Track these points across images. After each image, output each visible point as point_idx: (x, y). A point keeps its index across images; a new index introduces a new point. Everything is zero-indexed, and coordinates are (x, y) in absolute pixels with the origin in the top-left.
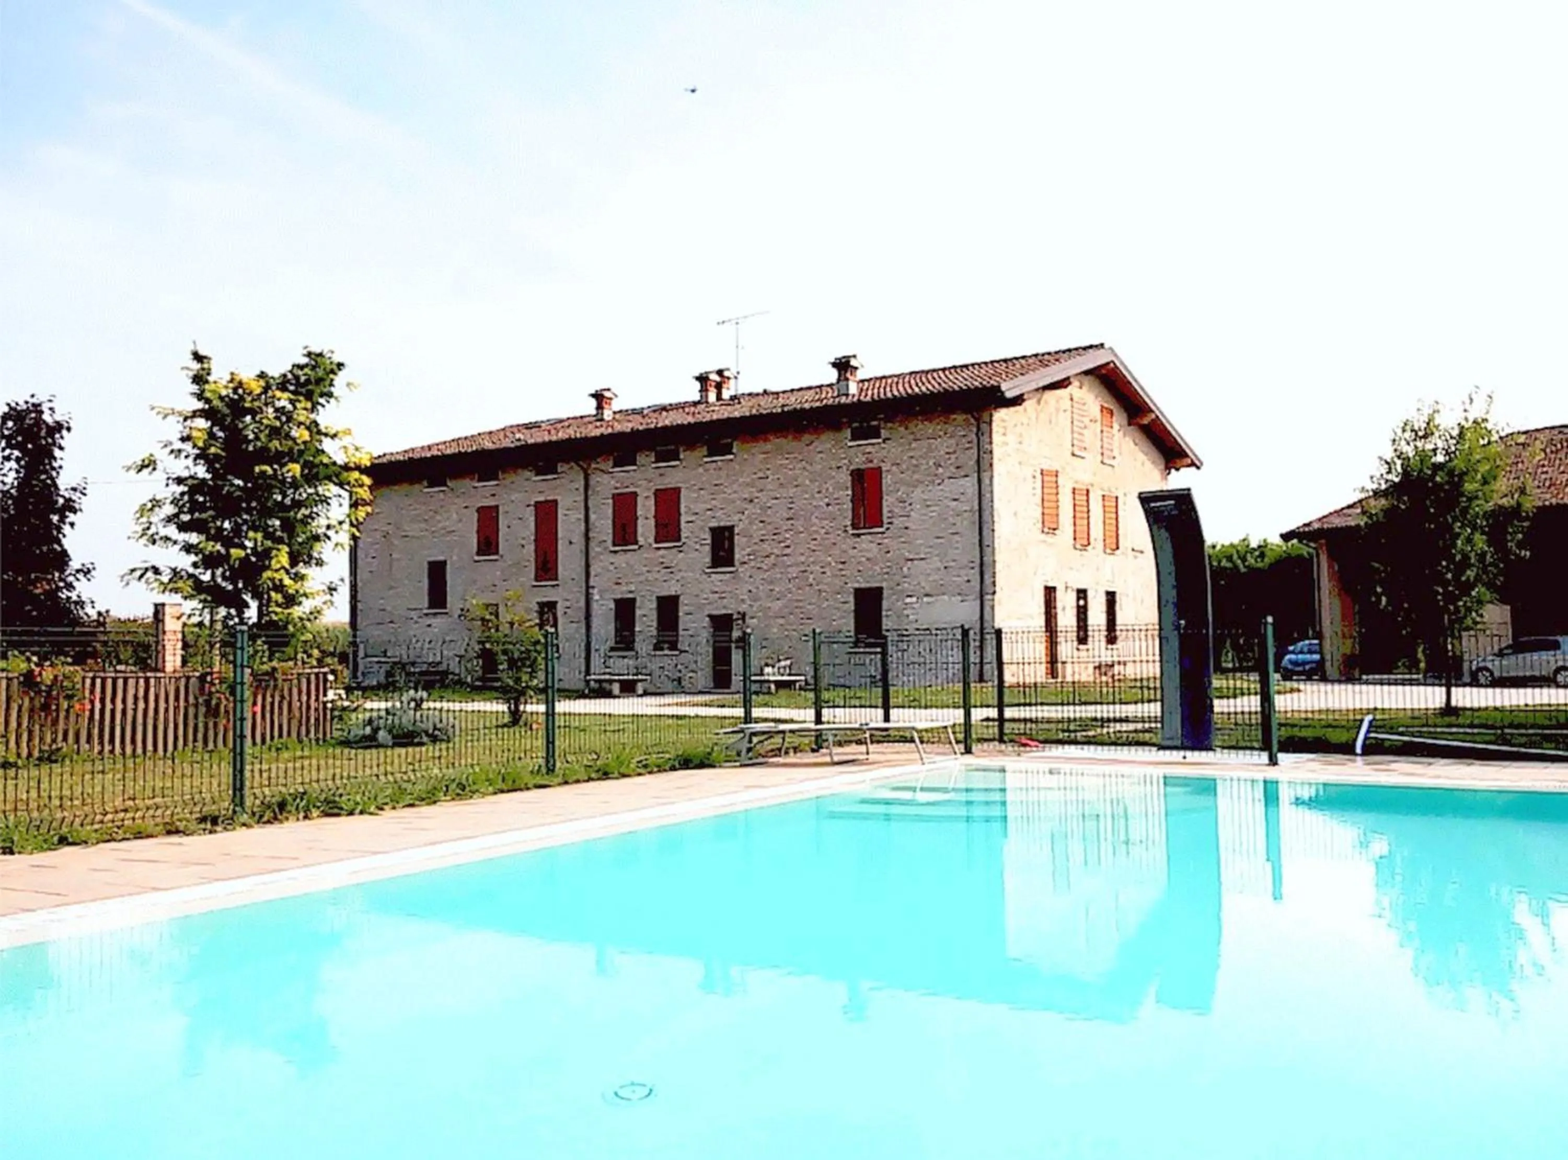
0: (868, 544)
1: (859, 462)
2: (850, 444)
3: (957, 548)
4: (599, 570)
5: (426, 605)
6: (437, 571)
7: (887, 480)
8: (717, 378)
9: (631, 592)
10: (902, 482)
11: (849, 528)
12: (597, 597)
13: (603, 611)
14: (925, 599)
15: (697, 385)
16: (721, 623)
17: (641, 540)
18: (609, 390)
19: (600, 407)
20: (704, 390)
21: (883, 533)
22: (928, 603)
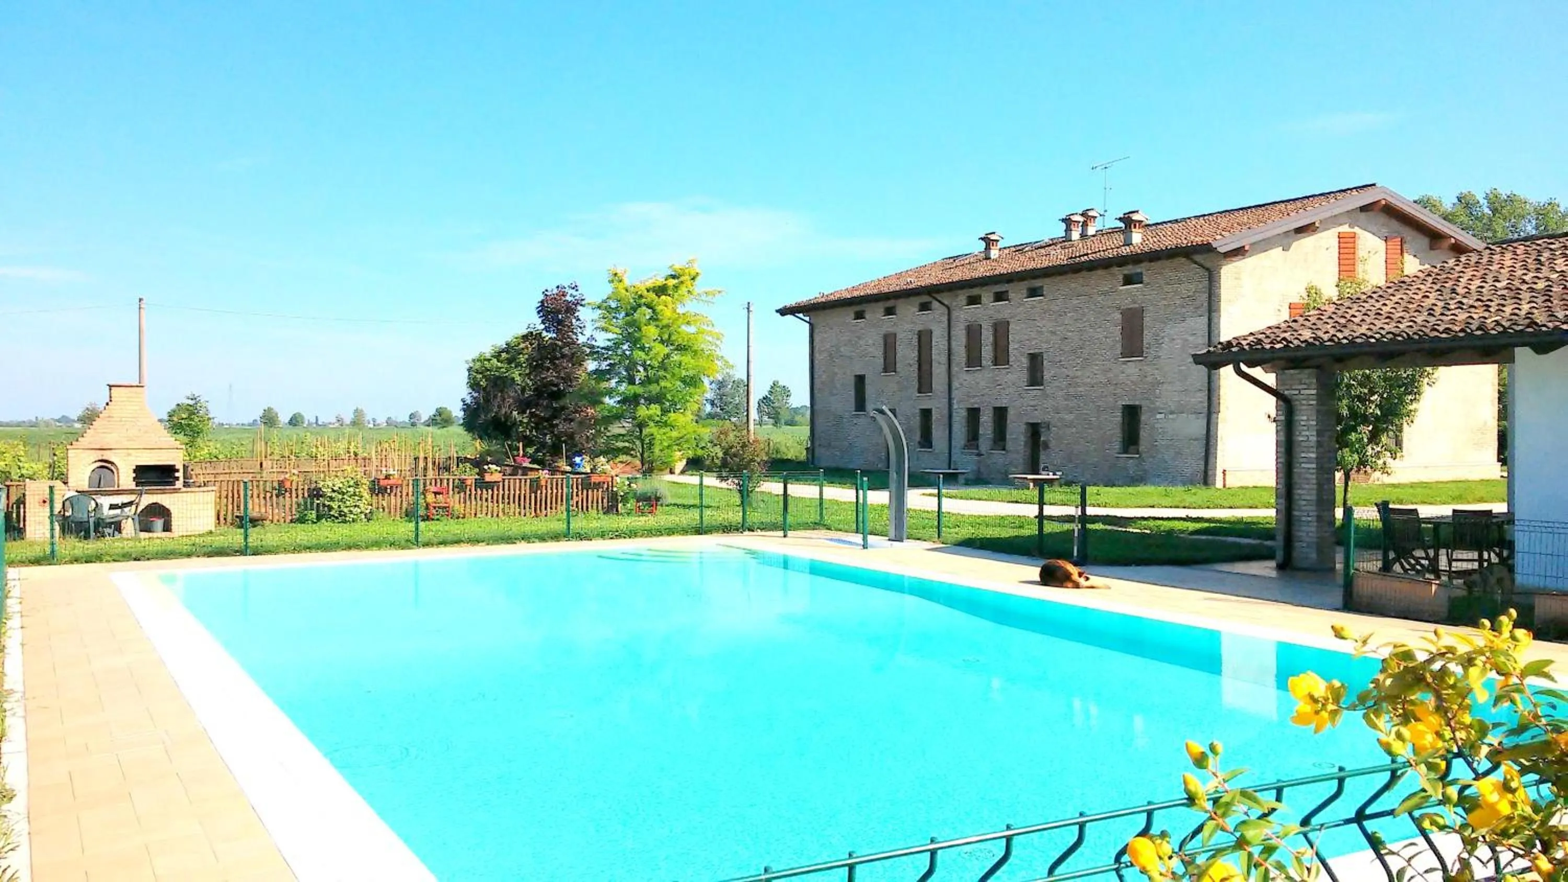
0: (1132, 368)
1: (1127, 303)
2: (1122, 288)
4: (957, 385)
5: (854, 409)
6: (860, 380)
7: (1147, 318)
8: (1081, 219)
9: (976, 403)
10: (1157, 319)
11: (1119, 357)
12: (956, 406)
13: (960, 417)
14: (1171, 416)
15: (1063, 226)
16: (1035, 431)
17: (984, 363)
18: (994, 233)
19: (988, 248)
20: (1068, 230)
21: (1143, 361)
22: (1172, 419)
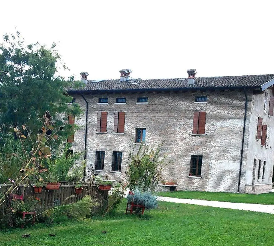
0: (198, 140)
1: (198, 109)
2: (195, 102)
3: (233, 144)
4: (91, 140)
7: (208, 117)
8: (127, 72)
9: (103, 149)
10: (214, 118)
11: (191, 133)
12: (89, 150)
13: (91, 155)
14: (219, 161)
15: (120, 74)
17: (108, 130)
21: (204, 136)
